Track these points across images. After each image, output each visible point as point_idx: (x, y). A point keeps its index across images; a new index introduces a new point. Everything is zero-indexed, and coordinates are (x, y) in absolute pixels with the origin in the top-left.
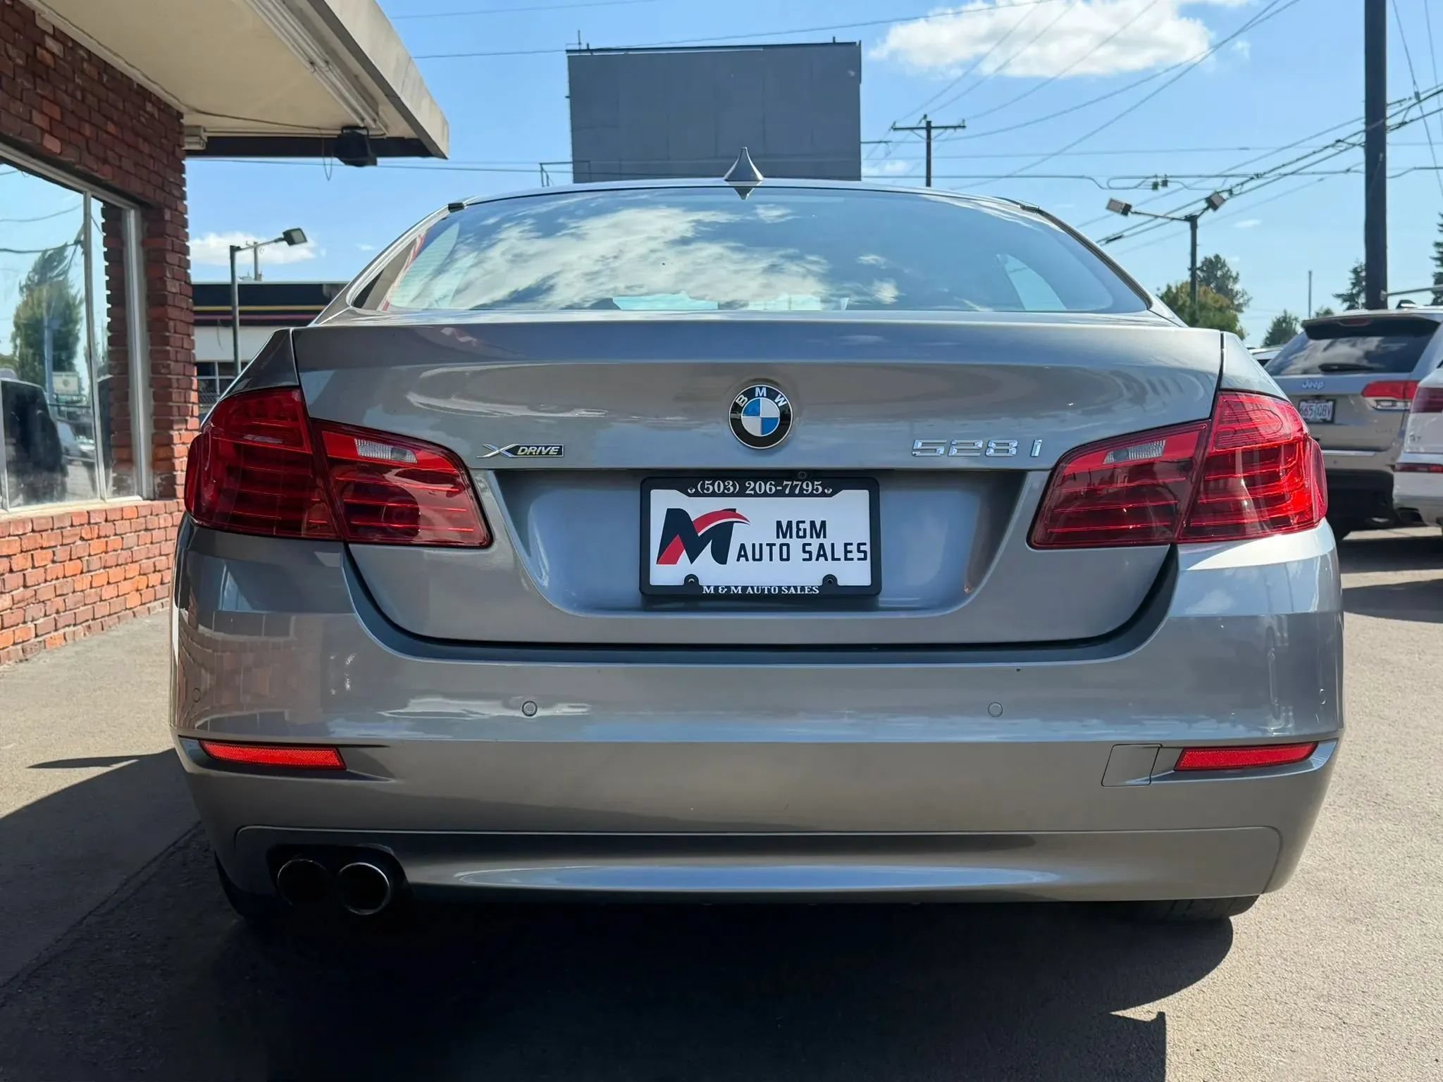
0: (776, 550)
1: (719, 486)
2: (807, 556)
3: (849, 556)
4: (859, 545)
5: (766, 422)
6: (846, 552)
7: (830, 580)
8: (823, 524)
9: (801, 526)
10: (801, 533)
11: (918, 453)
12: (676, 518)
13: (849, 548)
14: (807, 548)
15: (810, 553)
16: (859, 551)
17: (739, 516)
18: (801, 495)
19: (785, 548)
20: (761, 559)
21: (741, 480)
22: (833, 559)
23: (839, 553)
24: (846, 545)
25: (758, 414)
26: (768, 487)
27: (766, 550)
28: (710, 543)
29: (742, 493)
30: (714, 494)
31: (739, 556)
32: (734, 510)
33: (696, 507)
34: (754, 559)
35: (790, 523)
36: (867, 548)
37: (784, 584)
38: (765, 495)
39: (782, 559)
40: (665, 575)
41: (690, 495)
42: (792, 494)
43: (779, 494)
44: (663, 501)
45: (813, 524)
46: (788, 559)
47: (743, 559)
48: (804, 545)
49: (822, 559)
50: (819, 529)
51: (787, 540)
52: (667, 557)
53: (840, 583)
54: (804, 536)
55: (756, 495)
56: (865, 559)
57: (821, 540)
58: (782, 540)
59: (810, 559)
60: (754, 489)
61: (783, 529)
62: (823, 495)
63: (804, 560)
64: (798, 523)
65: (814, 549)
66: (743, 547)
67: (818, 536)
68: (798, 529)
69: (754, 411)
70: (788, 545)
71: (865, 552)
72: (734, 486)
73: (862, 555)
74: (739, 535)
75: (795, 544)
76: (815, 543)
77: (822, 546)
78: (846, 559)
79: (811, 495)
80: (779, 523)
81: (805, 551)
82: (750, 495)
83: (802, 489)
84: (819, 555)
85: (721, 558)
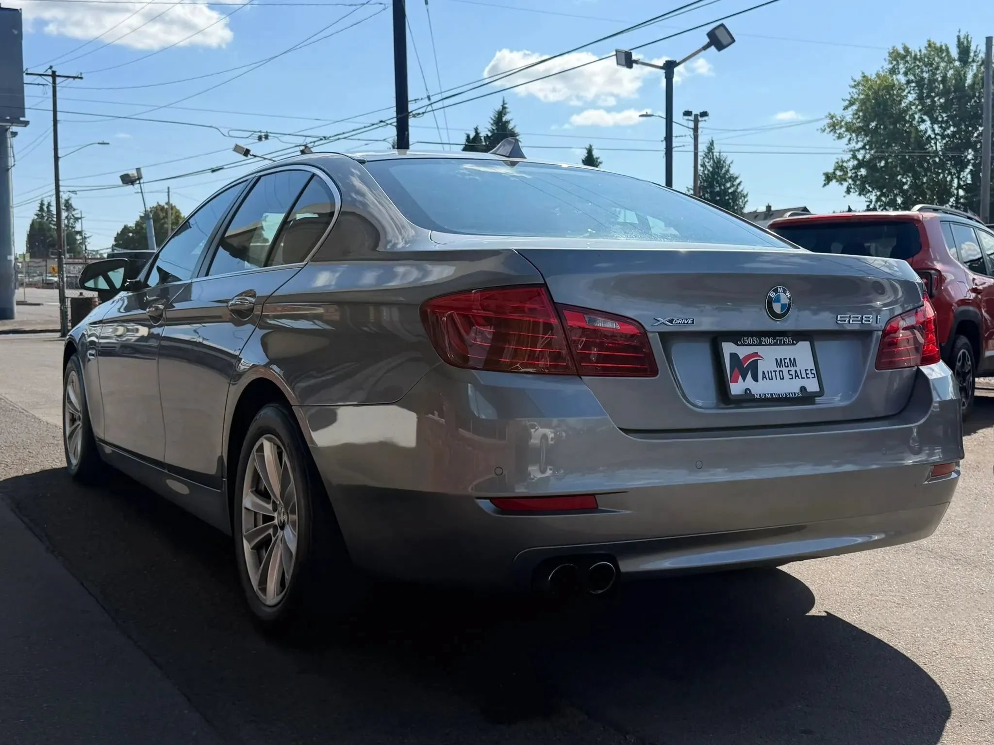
0: (777, 373)
1: (749, 340)
3: (808, 376)
4: (811, 370)
5: (783, 306)
6: (807, 374)
7: (803, 389)
8: (794, 359)
9: (786, 361)
10: (786, 365)
11: (840, 322)
12: (734, 356)
13: (807, 372)
14: (790, 373)
15: (792, 375)
17: (760, 356)
18: (784, 344)
19: (781, 372)
20: (772, 379)
21: (760, 336)
22: (802, 378)
23: (804, 375)
24: (806, 370)
25: (779, 302)
26: (770, 340)
27: (773, 373)
28: (750, 372)
29: (760, 344)
30: (749, 345)
31: (763, 378)
32: (757, 353)
33: (743, 352)
34: (770, 379)
35: (781, 359)
36: (814, 372)
37: (788, 391)
38: (770, 344)
39: (781, 379)
40: (735, 389)
41: (738, 345)
42: (780, 344)
43: (775, 344)
44: (728, 348)
45: (790, 359)
46: (783, 379)
47: (765, 379)
48: (789, 371)
49: (797, 378)
50: (793, 363)
51: (781, 369)
52: (734, 379)
53: (809, 390)
54: (788, 366)
55: (766, 345)
56: (815, 377)
57: (795, 368)
58: (779, 369)
59: (792, 378)
60: (765, 341)
61: (779, 363)
62: (793, 344)
63: (790, 379)
64: (784, 359)
65: (793, 373)
66: (764, 372)
67: (794, 366)
68: (785, 363)
69: (778, 300)
71: (814, 374)
72: (756, 340)
73: (813, 376)
74: (762, 367)
75: (785, 370)
76: (793, 369)
77: (796, 371)
78: (807, 378)
79: (788, 344)
80: (776, 359)
81: (790, 375)
82: (763, 345)
83: (784, 342)
84: (796, 376)
85: (755, 378)
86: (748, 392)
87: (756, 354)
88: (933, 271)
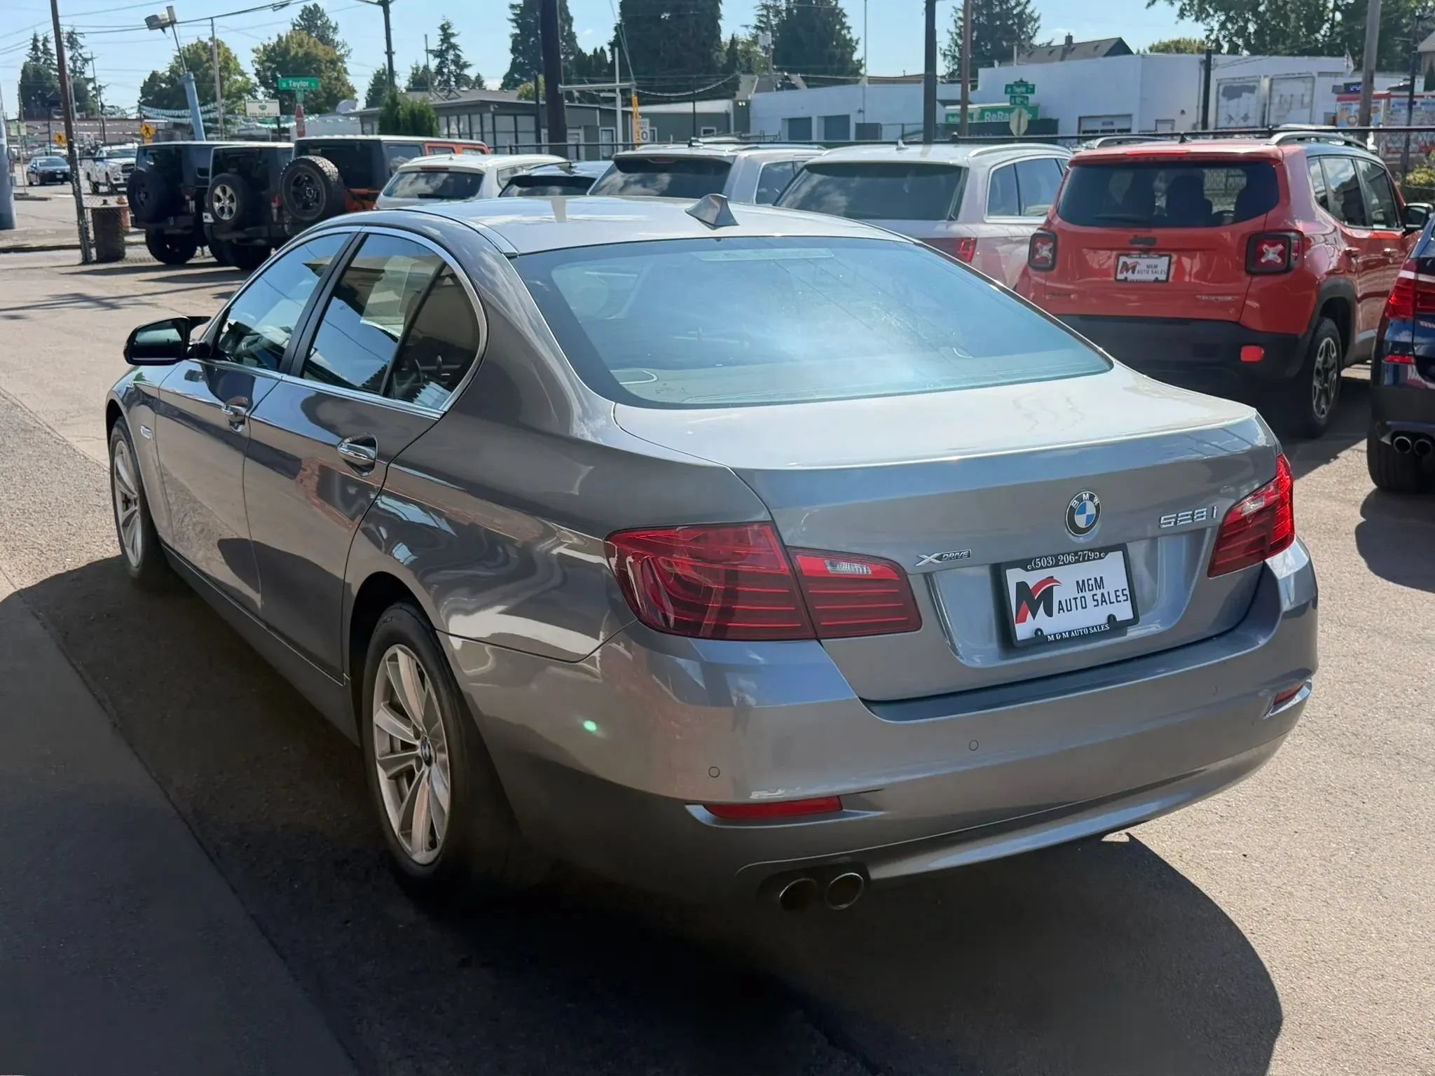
0: (1078, 601)
1: (1044, 561)
2: (1096, 603)
3: (1119, 599)
4: (1123, 590)
5: (1089, 517)
6: (1117, 596)
7: (1111, 618)
8: (1101, 578)
9: (1090, 582)
10: (1091, 588)
11: (1164, 526)
12: (1022, 586)
13: (1118, 594)
14: (1095, 597)
15: (1097, 600)
16: (1123, 595)
17: (1057, 582)
18: (1089, 560)
19: (1083, 599)
20: (1071, 610)
21: (1057, 554)
22: (1111, 603)
23: (1113, 599)
24: (1116, 592)
25: (1084, 513)
26: (1071, 558)
27: (1073, 602)
28: (1042, 603)
29: (1057, 565)
30: (1042, 568)
31: (1060, 609)
32: (1052, 577)
33: (1033, 578)
34: (1068, 611)
35: (1083, 581)
36: (1127, 592)
37: (1091, 624)
38: (1070, 563)
39: (1083, 608)
40: (1022, 631)
41: (1028, 570)
42: (1084, 560)
43: (1076, 562)
44: (1014, 577)
45: (1096, 579)
46: (1086, 607)
47: (1061, 611)
48: (1093, 595)
49: (1104, 603)
50: (1100, 583)
51: (1084, 594)
52: (1021, 617)
53: (1117, 618)
54: (1093, 589)
55: (1065, 564)
56: (1127, 600)
57: (1102, 590)
58: (1081, 594)
59: (1098, 605)
60: (1063, 560)
61: (1081, 586)
62: (1101, 558)
63: (1095, 606)
64: (1088, 580)
65: (1099, 597)
66: (1060, 602)
67: (1100, 588)
68: (1089, 585)
69: (1083, 510)
70: (1084, 597)
71: (1126, 595)
72: (1052, 560)
73: (1125, 598)
74: (1058, 596)
75: (1088, 595)
76: (1099, 592)
77: (1103, 594)
78: (1117, 601)
79: (1094, 559)
80: (1078, 582)
81: (1094, 600)
82: (1061, 565)
83: (1088, 556)
84: (1102, 602)
85: (1049, 612)
86: (1039, 633)
87: (1051, 579)
88: (1293, 234)
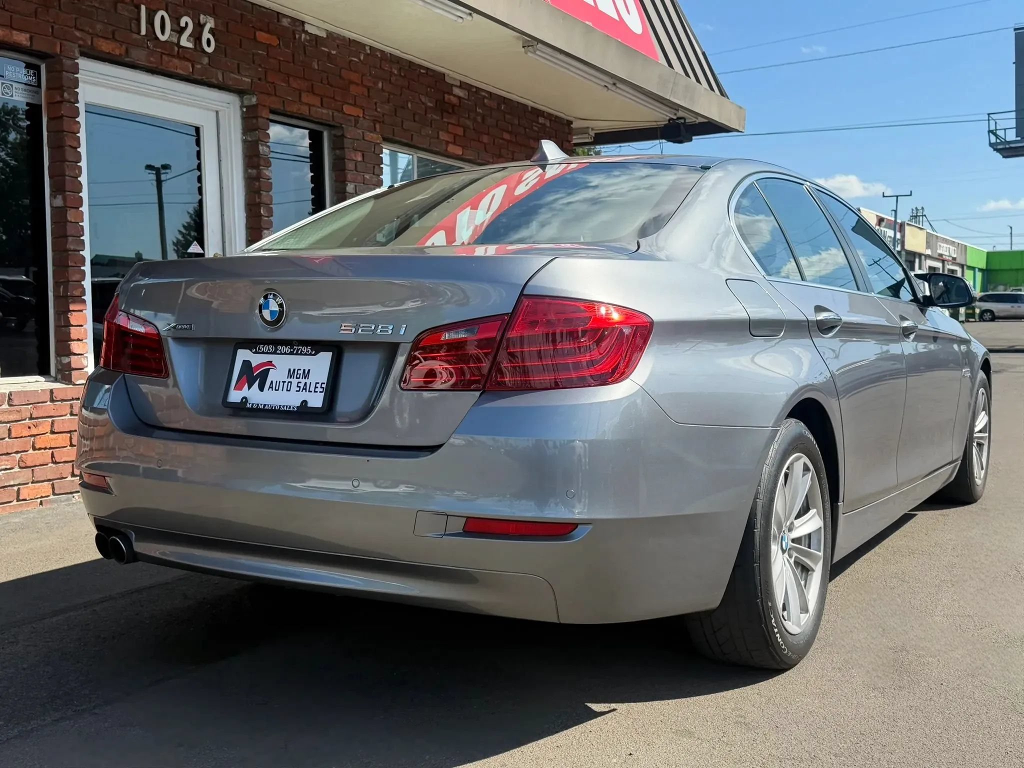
0: (286, 384)
1: (265, 348)
2: (298, 389)
3: (317, 390)
4: (322, 384)
5: (273, 313)
6: (316, 387)
7: (305, 402)
8: (309, 370)
9: (299, 372)
10: (298, 376)
11: (342, 332)
12: (246, 364)
13: (317, 385)
14: (299, 385)
15: (300, 387)
16: (321, 387)
17: (273, 365)
18: (301, 354)
19: (290, 384)
21: (276, 344)
22: (309, 391)
23: (312, 389)
24: (316, 383)
25: (268, 308)
26: (287, 349)
27: (281, 384)
28: (258, 381)
29: (275, 353)
30: (263, 353)
31: (270, 387)
32: (271, 362)
33: (256, 359)
34: (276, 390)
35: (294, 370)
36: (325, 386)
37: (282, 404)
38: (285, 354)
39: (287, 390)
40: (235, 396)
41: (254, 353)
42: (297, 354)
43: (291, 353)
44: (243, 355)
45: (304, 370)
46: (289, 391)
47: (271, 389)
48: (299, 383)
49: (304, 391)
51: (291, 380)
52: (239, 387)
53: (309, 405)
54: (299, 378)
55: (281, 354)
56: (322, 392)
57: (306, 380)
58: (289, 380)
59: (299, 391)
60: (280, 350)
61: (291, 374)
62: (311, 355)
63: (297, 391)
64: (298, 370)
65: (302, 385)
66: (272, 382)
67: (305, 378)
68: (298, 374)
69: (266, 306)
70: (291, 382)
71: (324, 388)
72: (272, 348)
73: (322, 390)
74: (272, 376)
75: (295, 381)
76: (303, 381)
77: (306, 384)
78: (315, 392)
79: (306, 354)
80: (290, 370)
81: (298, 386)
82: (278, 354)
83: (302, 351)
84: (303, 389)
85: (261, 388)
86: (244, 400)
87: (270, 363)
